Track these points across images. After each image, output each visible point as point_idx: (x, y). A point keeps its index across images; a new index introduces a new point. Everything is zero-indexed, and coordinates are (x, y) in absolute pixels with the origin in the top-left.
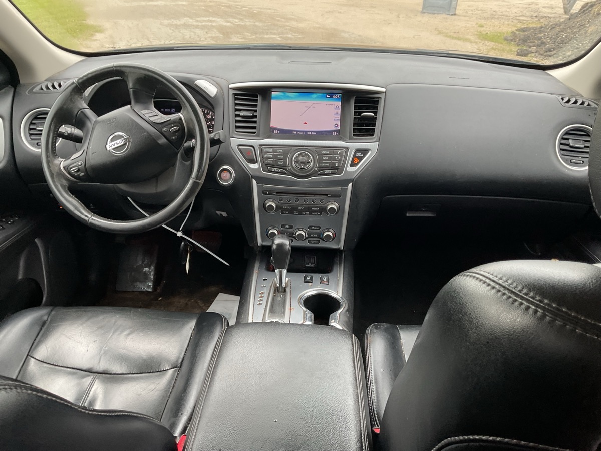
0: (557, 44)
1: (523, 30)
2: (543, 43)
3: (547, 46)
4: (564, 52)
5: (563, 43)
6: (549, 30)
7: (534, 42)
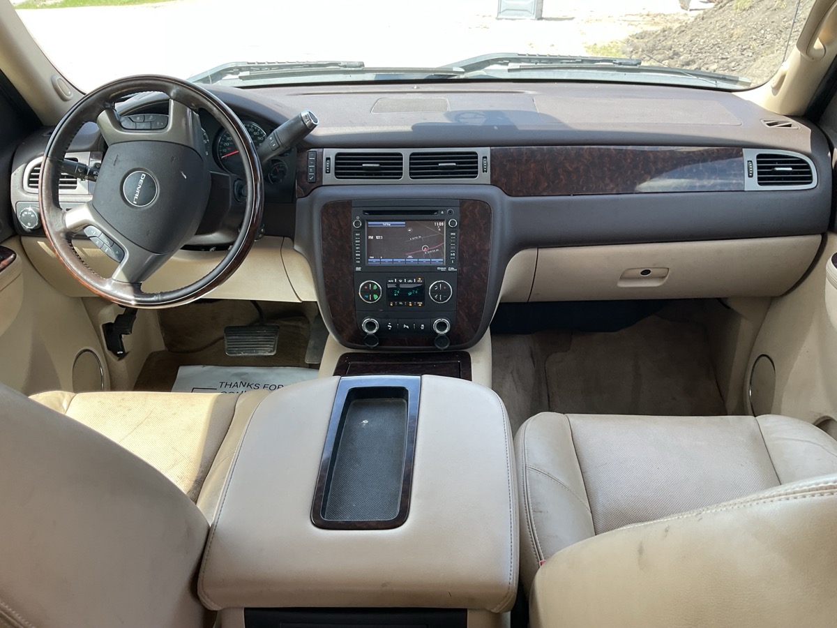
0: (694, 54)
1: (641, 36)
2: (676, 54)
3: (682, 58)
4: (707, 66)
5: (702, 53)
6: (676, 35)
7: (664, 53)
